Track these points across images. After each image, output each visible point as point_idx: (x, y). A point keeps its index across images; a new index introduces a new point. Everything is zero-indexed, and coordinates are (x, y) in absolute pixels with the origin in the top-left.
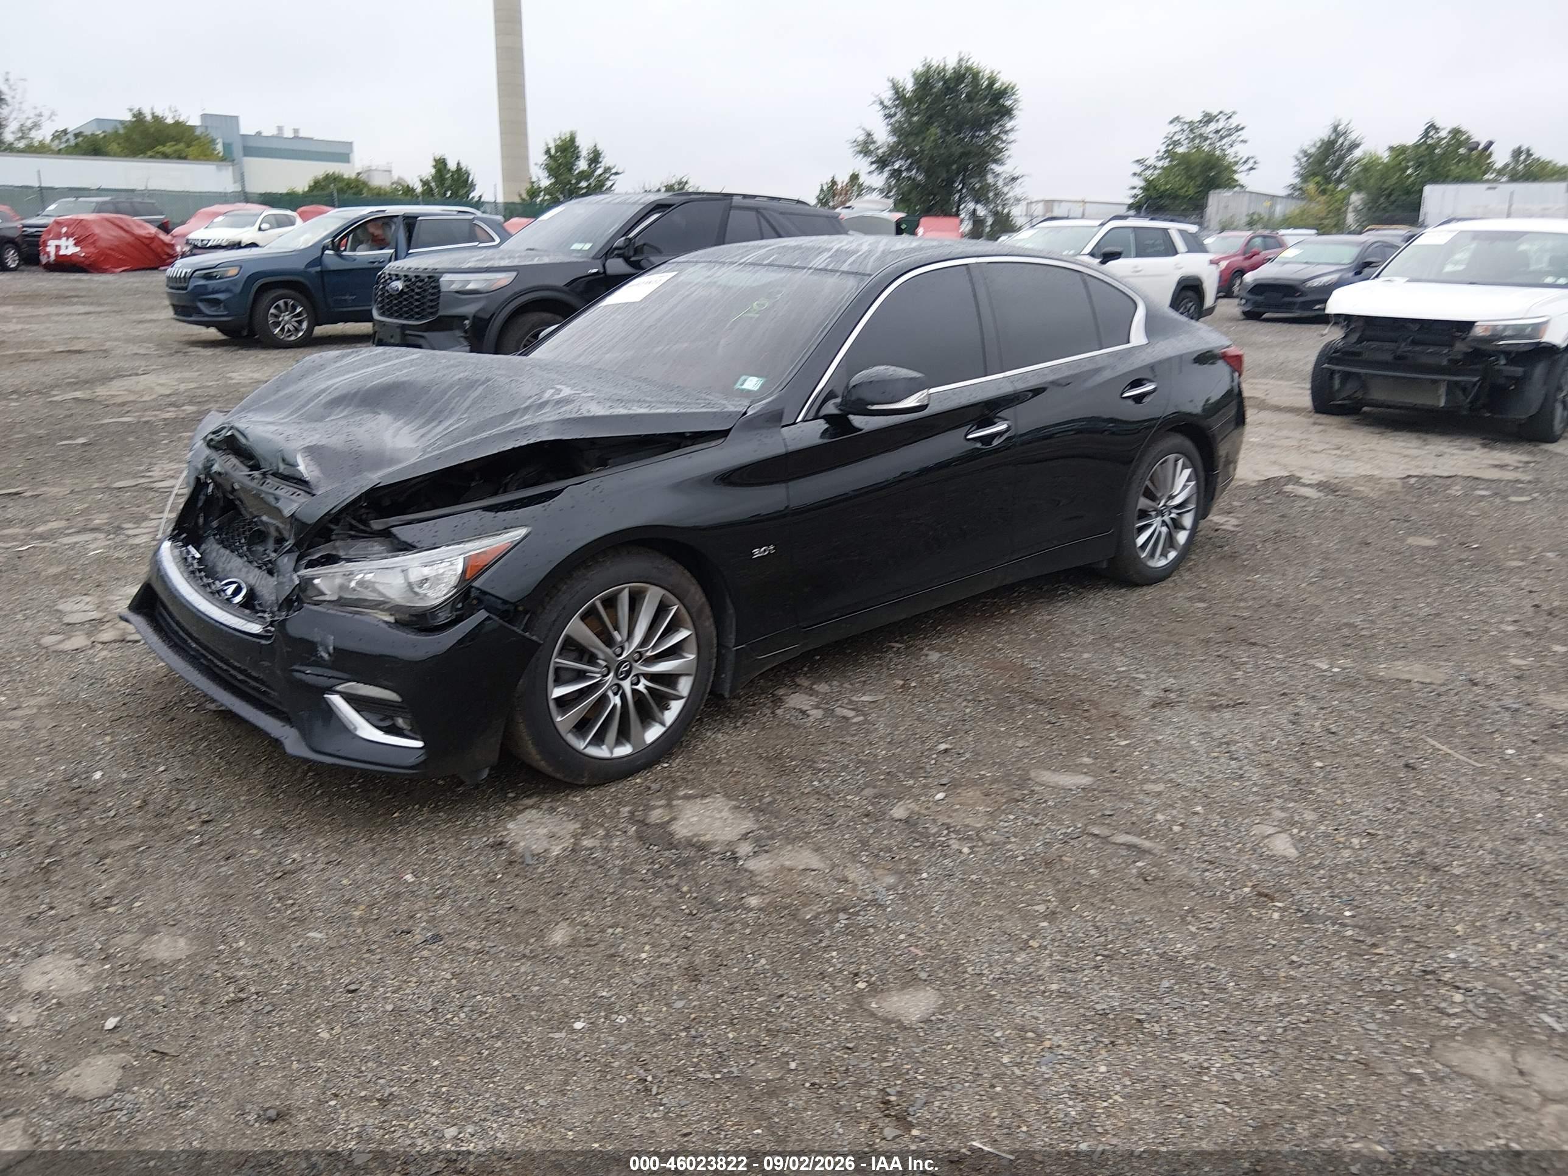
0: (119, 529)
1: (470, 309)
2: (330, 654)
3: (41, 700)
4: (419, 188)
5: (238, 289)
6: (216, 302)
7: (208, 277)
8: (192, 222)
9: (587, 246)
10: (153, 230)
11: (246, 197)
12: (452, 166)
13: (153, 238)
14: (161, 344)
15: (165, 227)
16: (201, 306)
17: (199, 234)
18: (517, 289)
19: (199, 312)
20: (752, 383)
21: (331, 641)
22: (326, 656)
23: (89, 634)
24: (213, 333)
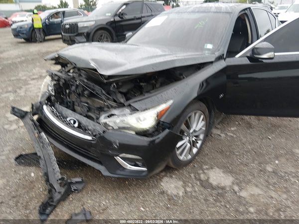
0: (16, 92)
1: (85, 31)
2: (117, 146)
3: (9, 148)
4: (57, 7)
5: (28, 30)
6: (23, 34)
7: (21, 28)
8: (12, 17)
9: (110, 14)
10: (4, 19)
11: (22, 11)
12: (64, 2)
13: (4, 21)
14: (12, 43)
15: (6, 18)
16: (20, 35)
17: (14, 19)
18: (96, 25)
19: (20, 36)
20: (209, 46)
21: (117, 142)
22: (116, 147)
23: (17, 124)
24: (23, 40)
